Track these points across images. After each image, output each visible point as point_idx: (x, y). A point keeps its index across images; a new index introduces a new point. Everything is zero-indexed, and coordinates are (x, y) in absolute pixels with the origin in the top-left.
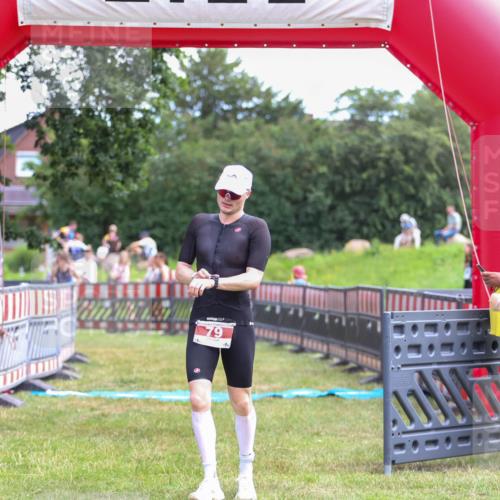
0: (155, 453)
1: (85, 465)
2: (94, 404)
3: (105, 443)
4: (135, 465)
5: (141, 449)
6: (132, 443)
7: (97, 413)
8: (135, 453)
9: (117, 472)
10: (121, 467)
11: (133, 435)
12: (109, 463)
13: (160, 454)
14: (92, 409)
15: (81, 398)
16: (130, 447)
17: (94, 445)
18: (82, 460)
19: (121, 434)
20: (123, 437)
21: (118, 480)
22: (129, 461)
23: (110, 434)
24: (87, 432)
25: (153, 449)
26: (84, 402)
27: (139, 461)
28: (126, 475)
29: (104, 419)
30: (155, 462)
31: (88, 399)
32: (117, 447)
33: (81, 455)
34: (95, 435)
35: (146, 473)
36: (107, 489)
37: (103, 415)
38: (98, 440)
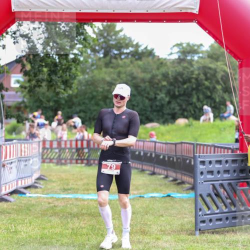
0: (81, 225)
1: (46, 231)
2: (50, 201)
3: (55, 220)
4: (71, 231)
5: (73, 224)
6: (69, 220)
7: (52, 205)
8: (70, 225)
9: (62, 235)
10: (64, 232)
11: (70, 216)
12: (58, 230)
13: (83, 225)
14: (49, 203)
15: (44, 198)
16: (68, 222)
17: (50, 221)
18: (44, 229)
19: (63, 215)
20: (64, 217)
21: (62, 239)
22: (68, 229)
23: (58, 215)
24: (47, 214)
25: (80, 223)
26: (45, 200)
27: (73, 229)
28: (66, 236)
29: (55, 208)
30: (80, 230)
31: (47, 198)
32: (62, 222)
33: (44, 226)
34: (50, 216)
35: (76, 235)
36: (56, 243)
37: (55, 206)
38: (52, 218)
